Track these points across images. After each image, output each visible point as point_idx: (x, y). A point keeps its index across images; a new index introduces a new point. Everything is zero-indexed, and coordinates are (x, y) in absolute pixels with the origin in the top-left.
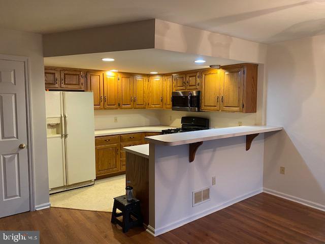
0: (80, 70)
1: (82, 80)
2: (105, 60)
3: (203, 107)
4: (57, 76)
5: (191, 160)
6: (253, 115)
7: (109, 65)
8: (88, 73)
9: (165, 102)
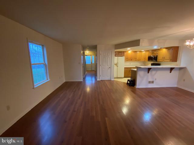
0: (122, 52)
1: (122, 54)
2: (128, 49)
3: (158, 60)
4: (117, 53)
5: (148, 73)
6: (175, 63)
7: (129, 50)
8: (124, 52)
9: (146, 59)
